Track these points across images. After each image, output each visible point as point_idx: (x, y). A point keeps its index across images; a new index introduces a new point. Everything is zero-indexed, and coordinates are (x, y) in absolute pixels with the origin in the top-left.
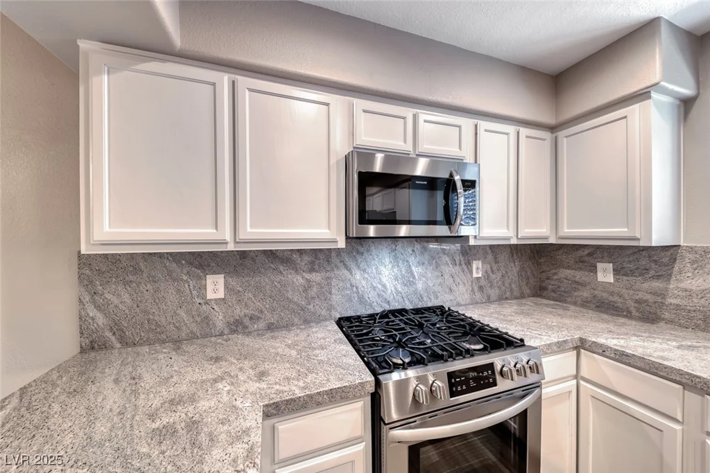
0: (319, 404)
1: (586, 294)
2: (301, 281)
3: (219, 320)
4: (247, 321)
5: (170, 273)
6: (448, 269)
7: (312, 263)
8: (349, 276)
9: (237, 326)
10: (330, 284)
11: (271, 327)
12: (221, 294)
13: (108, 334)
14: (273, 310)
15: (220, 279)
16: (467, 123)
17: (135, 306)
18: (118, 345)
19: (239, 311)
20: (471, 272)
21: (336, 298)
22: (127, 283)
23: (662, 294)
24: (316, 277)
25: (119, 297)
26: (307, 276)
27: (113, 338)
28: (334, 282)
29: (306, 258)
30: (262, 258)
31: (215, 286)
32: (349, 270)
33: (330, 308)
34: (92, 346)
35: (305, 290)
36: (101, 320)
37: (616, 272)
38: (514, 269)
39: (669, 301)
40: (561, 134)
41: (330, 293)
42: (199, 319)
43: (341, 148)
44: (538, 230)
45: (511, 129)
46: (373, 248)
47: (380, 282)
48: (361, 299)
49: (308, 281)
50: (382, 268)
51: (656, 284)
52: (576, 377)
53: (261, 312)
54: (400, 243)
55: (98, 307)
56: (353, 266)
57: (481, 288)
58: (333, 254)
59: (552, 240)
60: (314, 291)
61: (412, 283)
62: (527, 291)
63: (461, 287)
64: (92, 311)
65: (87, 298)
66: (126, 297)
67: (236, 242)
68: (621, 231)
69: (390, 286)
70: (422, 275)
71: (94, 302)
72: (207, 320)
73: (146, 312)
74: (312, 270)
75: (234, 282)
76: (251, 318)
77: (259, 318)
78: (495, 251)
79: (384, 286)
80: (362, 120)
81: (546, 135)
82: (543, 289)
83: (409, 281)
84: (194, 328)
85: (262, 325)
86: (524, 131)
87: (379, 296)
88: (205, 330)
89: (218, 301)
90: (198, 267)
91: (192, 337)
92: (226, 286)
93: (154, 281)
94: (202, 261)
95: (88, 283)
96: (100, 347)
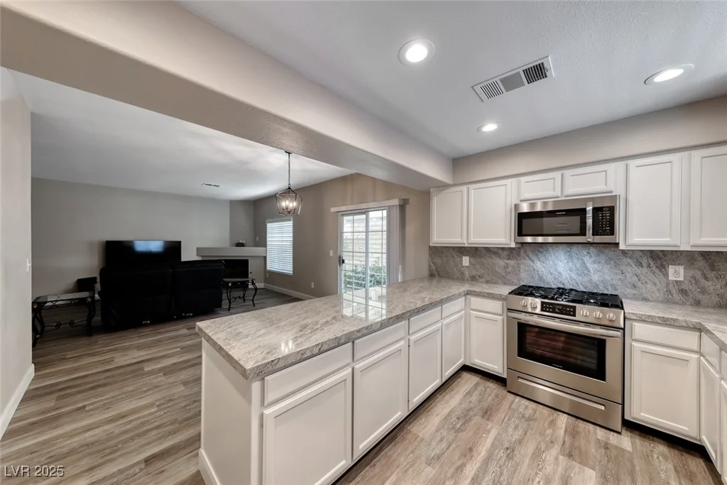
0: (484, 296)
2: (503, 263)
3: (467, 274)
4: (477, 277)
5: (451, 255)
6: (632, 269)
7: (509, 255)
8: (532, 264)
9: (473, 279)
10: (519, 267)
11: (487, 282)
12: (467, 264)
13: (435, 272)
14: (489, 275)
15: (467, 258)
17: (442, 264)
18: (438, 277)
19: (474, 273)
20: (666, 275)
21: (523, 275)
22: (439, 256)
24: (511, 262)
25: (438, 261)
26: (506, 261)
27: (436, 274)
28: (522, 266)
29: (506, 253)
30: (484, 251)
31: (466, 261)
32: (533, 261)
33: (519, 280)
34: (431, 274)
35: (505, 268)
36: (434, 267)
41: (519, 271)
42: (459, 273)
43: (510, 202)
46: (550, 249)
47: (556, 270)
48: (541, 279)
49: (507, 264)
50: (558, 262)
53: (484, 275)
54: (575, 248)
55: (433, 263)
56: (535, 259)
57: (683, 291)
60: (510, 269)
61: (587, 275)
64: (432, 265)
65: (431, 260)
66: (440, 261)
67: (467, 243)
69: (565, 274)
70: (596, 271)
72: (462, 273)
73: (445, 267)
74: (509, 259)
75: (472, 260)
76: (479, 276)
77: (482, 277)
79: (560, 273)
83: (584, 272)
84: (459, 276)
85: (484, 280)
87: (555, 278)
88: (461, 278)
89: (466, 267)
90: (460, 253)
91: (458, 279)
92: (470, 261)
93: (446, 256)
94: (462, 250)
95: (431, 255)
96: (433, 276)
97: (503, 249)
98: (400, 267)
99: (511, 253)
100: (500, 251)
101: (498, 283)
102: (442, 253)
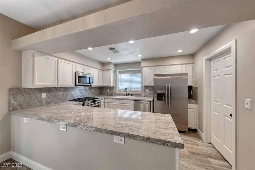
1: (106, 94)
2: (62, 93)
3: (44, 102)
4: (50, 102)
5: (34, 93)
6: (88, 91)
7: (64, 90)
9: (48, 103)
10: (67, 94)
11: (55, 103)
12: (45, 97)
14: (56, 100)
15: (45, 93)
16: (92, 69)
17: (25, 100)
18: (20, 109)
19: (49, 100)
20: (91, 91)
21: (68, 97)
22: (23, 95)
23: (113, 92)
24: (65, 93)
25: (21, 98)
26: (63, 93)
27: (19, 107)
29: (63, 89)
30: (54, 89)
31: (44, 95)
32: (71, 91)
33: (67, 99)
34: (12, 109)
36: (16, 103)
37: (109, 90)
38: (98, 91)
39: (113, 93)
40: (104, 71)
41: (67, 96)
42: (40, 102)
43: (74, 71)
44: (101, 85)
45: (97, 70)
47: (77, 93)
48: (73, 97)
49: (63, 94)
50: (77, 91)
51: (112, 91)
52: (104, 102)
53: (53, 100)
55: (15, 101)
57: (93, 94)
58: (68, 88)
59: (103, 86)
60: (64, 96)
61: (82, 94)
62: (100, 94)
63: (90, 94)
65: (12, 99)
66: (23, 98)
67: (58, 85)
68: (109, 85)
69: (78, 94)
70: (84, 92)
71: (14, 100)
72: (42, 102)
73: (27, 101)
74: (64, 92)
75: (48, 94)
76: (51, 101)
77: (53, 101)
78: (95, 88)
79: (77, 94)
80: (78, 67)
81: (102, 71)
82: (102, 94)
84: (39, 104)
85: (54, 102)
86: (99, 70)
87: (76, 96)
88: (41, 104)
89: (44, 98)
90: (40, 91)
91: (38, 106)
92: (46, 95)
93: (30, 94)
94: (41, 90)
95: (13, 95)
96: (15, 110)
97: (62, 88)
99: (65, 89)
100: (61, 89)
101: (59, 102)
102: (25, 92)
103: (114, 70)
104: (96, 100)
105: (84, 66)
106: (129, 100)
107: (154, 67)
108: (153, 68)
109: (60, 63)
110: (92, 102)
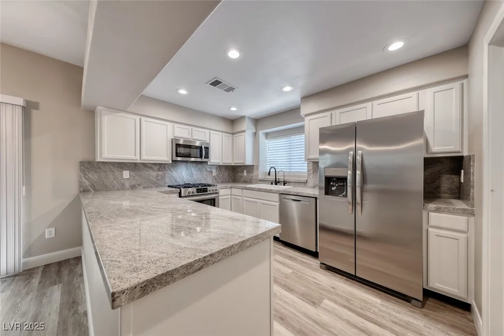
1: (242, 179)
2: (155, 174)
3: (127, 185)
4: (137, 186)
5: (111, 170)
7: (159, 169)
8: (171, 173)
9: (133, 187)
10: (165, 176)
11: (144, 188)
12: (128, 177)
13: (90, 187)
14: (145, 183)
15: (128, 172)
16: (207, 132)
17: (99, 179)
18: (93, 191)
19: (134, 183)
20: (212, 174)
21: (167, 180)
22: (96, 172)
23: (252, 177)
24: (160, 173)
25: (94, 176)
26: (157, 172)
27: (91, 189)
28: (166, 175)
29: (157, 167)
30: (142, 166)
31: (126, 174)
33: (165, 183)
34: (84, 191)
35: (157, 177)
36: (87, 183)
37: (247, 173)
38: (226, 174)
39: (254, 178)
40: (234, 135)
41: (165, 178)
42: (120, 184)
43: (171, 137)
44: (228, 161)
45: (220, 133)
46: (179, 165)
47: (182, 175)
48: (176, 181)
49: (158, 174)
50: (183, 171)
51: (252, 174)
52: (231, 195)
53: (142, 183)
54: (189, 165)
55: (86, 179)
56: (173, 170)
57: (215, 179)
58: (166, 166)
59: (233, 164)
60: (159, 178)
61: (193, 176)
62: (230, 180)
63: (209, 179)
64: (84, 180)
65: (82, 176)
66: (96, 176)
67: (140, 160)
68: (241, 161)
69: (185, 177)
70: (196, 174)
71: (85, 177)
72: (123, 185)
73: (102, 181)
74: (159, 171)
75: (132, 173)
77: (140, 185)
78: (220, 167)
79: (183, 177)
80: (176, 129)
81: (231, 135)
82: (235, 180)
83: (192, 175)
84: (119, 187)
85: (142, 187)
86: (224, 134)
87: (181, 180)
88: (122, 188)
89: (127, 179)
90: (121, 168)
91: (118, 189)
92: (130, 175)
93: (105, 172)
94: (122, 166)
95: (83, 171)
96: (87, 191)
97: (155, 164)
98: (24, 187)
99: (160, 167)
100: (153, 166)
101: (152, 187)
102: (100, 168)
103: (255, 132)
104: (209, 188)
105: (190, 128)
106: (270, 191)
107: (333, 112)
108: (328, 114)
109: (143, 123)
110: (199, 191)
